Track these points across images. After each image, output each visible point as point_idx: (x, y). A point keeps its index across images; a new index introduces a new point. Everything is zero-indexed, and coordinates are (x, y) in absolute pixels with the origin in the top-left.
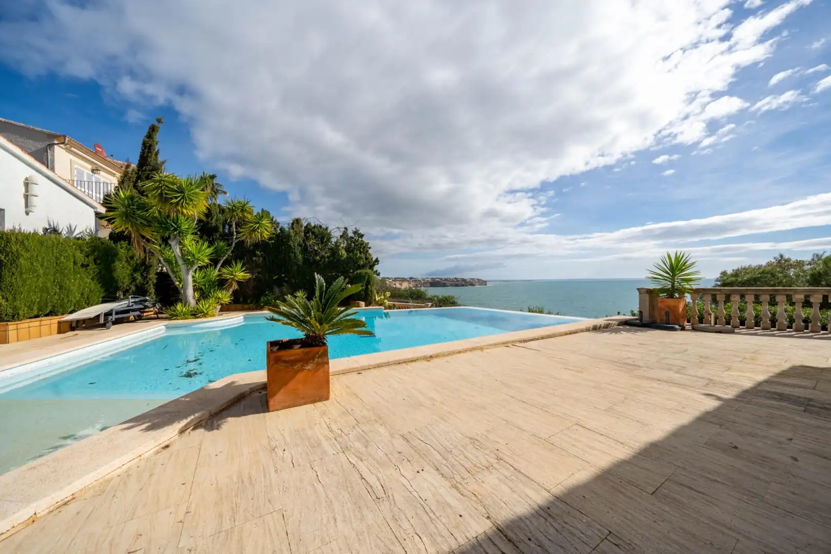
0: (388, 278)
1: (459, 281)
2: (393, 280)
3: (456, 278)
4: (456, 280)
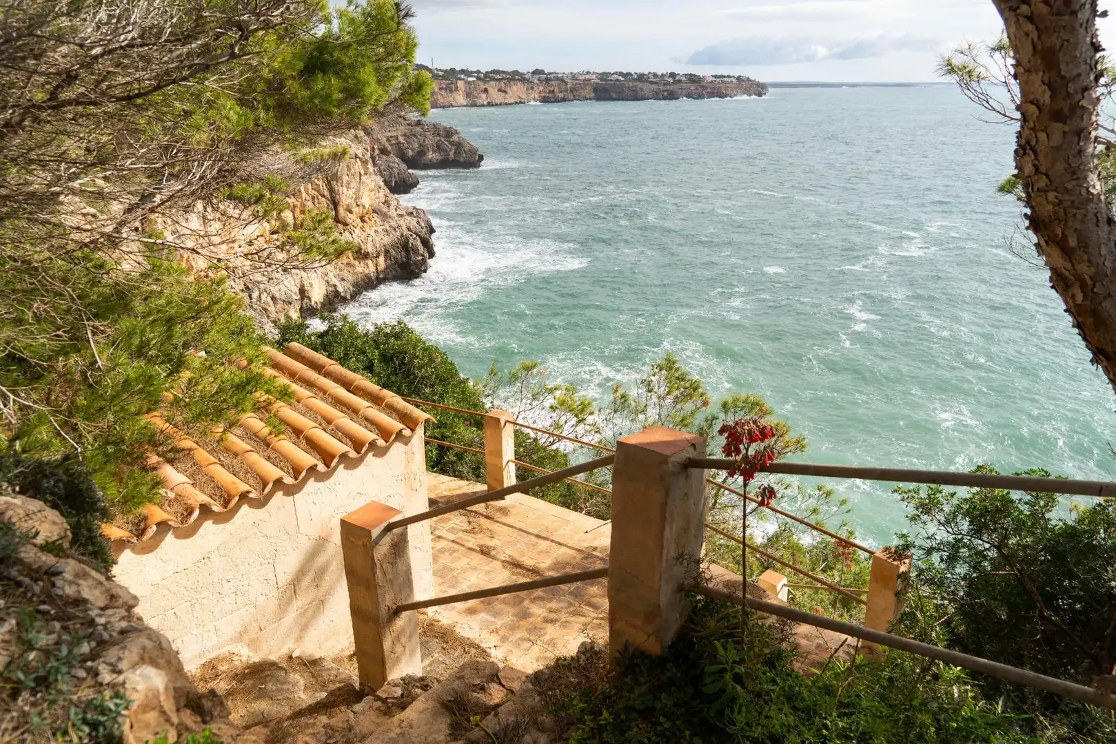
0: (463, 71)
1: (680, 81)
2: (478, 78)
3: (673, 75)
4: (671, 80)
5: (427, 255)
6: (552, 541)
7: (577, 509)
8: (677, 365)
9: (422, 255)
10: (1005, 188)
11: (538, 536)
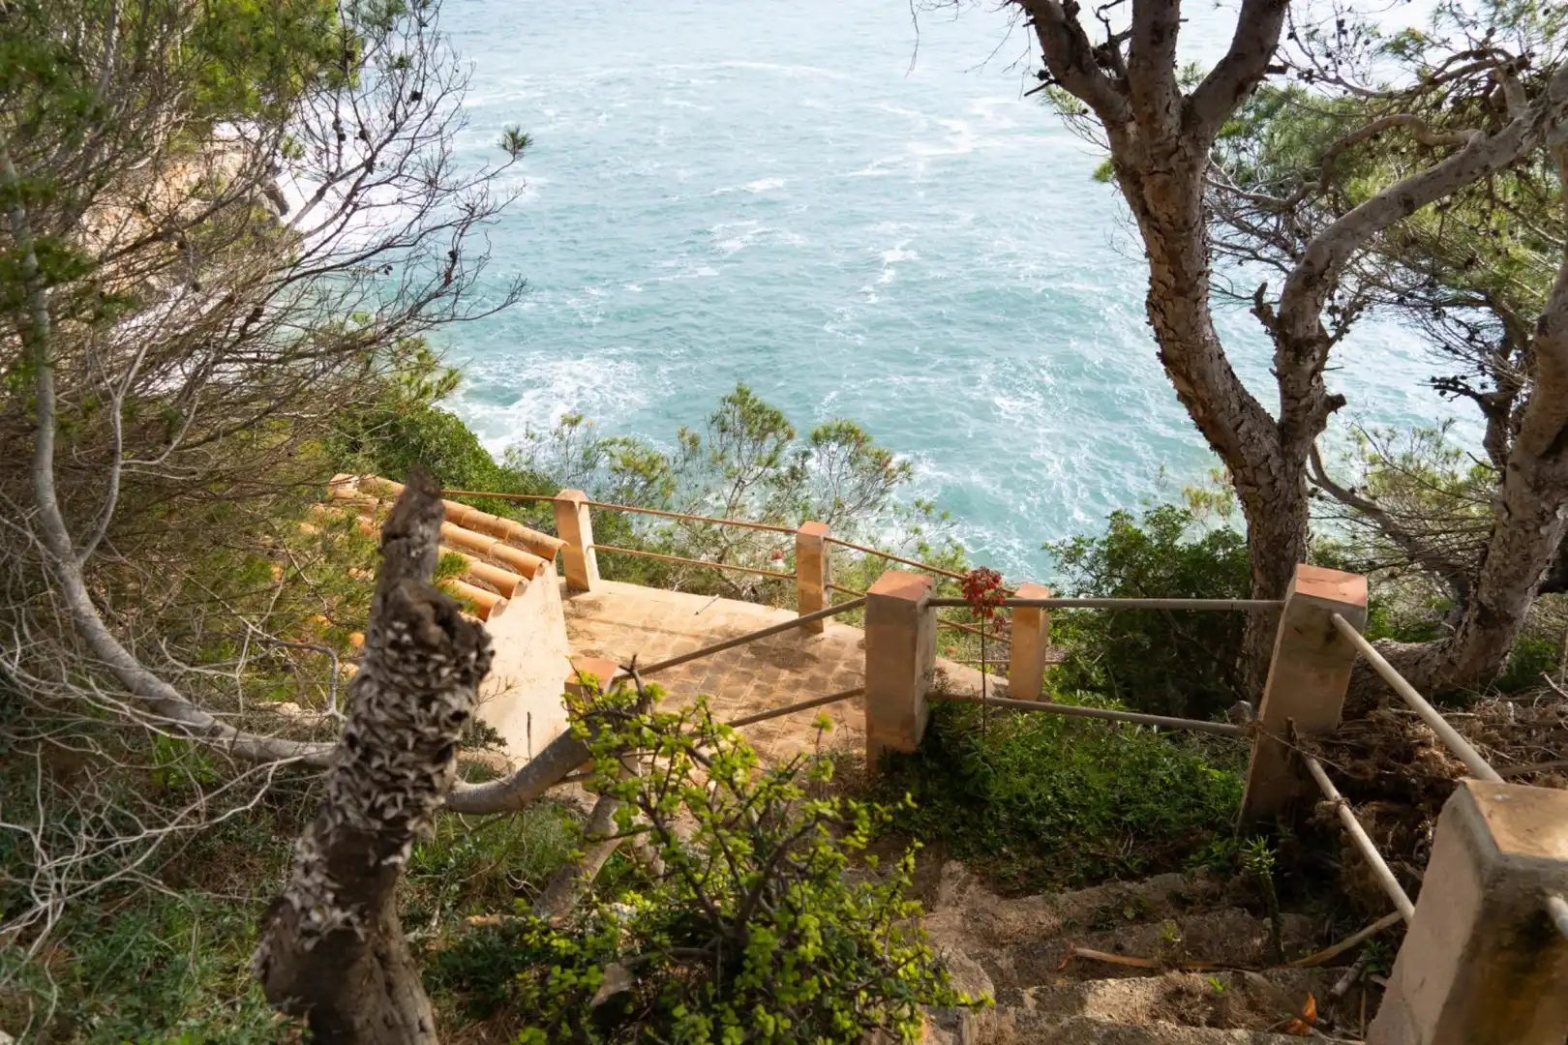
5: (277, 211)
6: (662, 632)
7: (668, 585)
8: (751, 397)
9: (270, 212)
10: (1101, 176)
11: (645, 629)
